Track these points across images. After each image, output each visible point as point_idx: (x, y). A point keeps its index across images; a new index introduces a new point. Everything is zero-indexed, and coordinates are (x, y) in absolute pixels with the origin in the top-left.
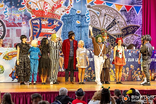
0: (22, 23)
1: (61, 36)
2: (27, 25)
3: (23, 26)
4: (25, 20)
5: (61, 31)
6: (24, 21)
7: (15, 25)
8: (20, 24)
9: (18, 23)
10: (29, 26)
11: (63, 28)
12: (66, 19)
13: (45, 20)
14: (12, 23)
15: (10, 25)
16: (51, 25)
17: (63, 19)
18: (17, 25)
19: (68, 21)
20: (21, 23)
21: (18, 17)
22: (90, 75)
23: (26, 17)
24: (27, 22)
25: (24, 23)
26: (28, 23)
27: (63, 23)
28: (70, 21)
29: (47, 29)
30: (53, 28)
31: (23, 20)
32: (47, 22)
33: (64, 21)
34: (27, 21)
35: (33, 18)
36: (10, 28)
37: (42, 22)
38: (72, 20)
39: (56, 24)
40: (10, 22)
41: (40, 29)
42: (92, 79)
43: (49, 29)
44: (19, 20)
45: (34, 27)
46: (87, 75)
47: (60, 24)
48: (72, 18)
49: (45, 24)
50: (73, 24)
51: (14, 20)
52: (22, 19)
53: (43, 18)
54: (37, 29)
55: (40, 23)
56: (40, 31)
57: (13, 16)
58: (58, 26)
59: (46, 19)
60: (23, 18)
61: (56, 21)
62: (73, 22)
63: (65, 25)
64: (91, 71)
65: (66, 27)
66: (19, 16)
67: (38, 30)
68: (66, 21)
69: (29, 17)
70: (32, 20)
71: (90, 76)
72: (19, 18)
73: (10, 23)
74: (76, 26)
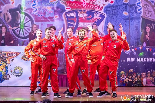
0: (55, 17)
1: (103, 31)
2: (60, 19)
3: (55, 21)
4: (57, 13)
5: (104, 25)
6: (56, 15)
7: (46, 20)
8: (51, 19)
9: (50, 18)
10: (63, 20)
11: (106, 21)
12: (110, 11)
13: (82, 12)
14: (43, 18)
15: (39, 19)
16: (91, 18)
17: (106, 11)
18: (48, 19)
19: (113, 13)
20: (53, 17)
21: (49, 10)
22: (131, 78)
23: (59, 9)
24: (60, 16)
25: (57, 17)
26: (62, 17)
27: (106, 15)
28: (114, 13)
29: (85, 23)
30: (93, 21)
31: (56, 13)
32: (86, 15)
33: (107, 13)
34: (61, 14)
35: (67, 10)
36: (39, 24)
37: (79, 15)
38: (118, 11)
39: (97, 16)
40: (40, 16)
41: (77, 24)
42: (134, 83)
43: (88, 23)
44: (50, 13)
45: (68, 21)
46: (127, 79)
47: (102, 16)
48: (117, 9)
49: (83, 18)
50: (119, 16)
51: (45, 13)
52: (53, 12)
53: (81, 11)
54: (73, 23)
55: (77, 16)
56: (77, 26)
57: (43, 9)
58: (99, 18)
59: (84, 11)
60: (55, 11)
61: (97, 13)
62: (119, 14)
63: (109, 18)
64: (132, 73)
65: (110, 19)
66: (51, 9)
67: (75, 24)
68: (110, 13)
69: (62, 10)
70: (67, 13)
71: (130, 80)
72: (51, 12)
73: (40, 18)
74: (124, 19)
